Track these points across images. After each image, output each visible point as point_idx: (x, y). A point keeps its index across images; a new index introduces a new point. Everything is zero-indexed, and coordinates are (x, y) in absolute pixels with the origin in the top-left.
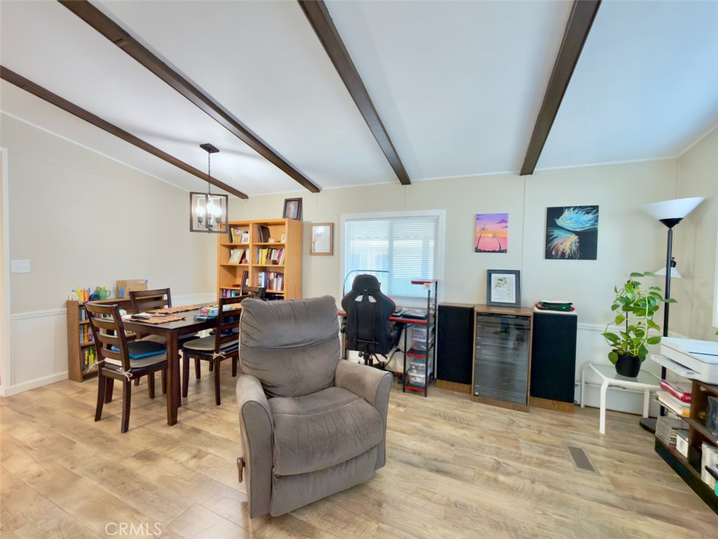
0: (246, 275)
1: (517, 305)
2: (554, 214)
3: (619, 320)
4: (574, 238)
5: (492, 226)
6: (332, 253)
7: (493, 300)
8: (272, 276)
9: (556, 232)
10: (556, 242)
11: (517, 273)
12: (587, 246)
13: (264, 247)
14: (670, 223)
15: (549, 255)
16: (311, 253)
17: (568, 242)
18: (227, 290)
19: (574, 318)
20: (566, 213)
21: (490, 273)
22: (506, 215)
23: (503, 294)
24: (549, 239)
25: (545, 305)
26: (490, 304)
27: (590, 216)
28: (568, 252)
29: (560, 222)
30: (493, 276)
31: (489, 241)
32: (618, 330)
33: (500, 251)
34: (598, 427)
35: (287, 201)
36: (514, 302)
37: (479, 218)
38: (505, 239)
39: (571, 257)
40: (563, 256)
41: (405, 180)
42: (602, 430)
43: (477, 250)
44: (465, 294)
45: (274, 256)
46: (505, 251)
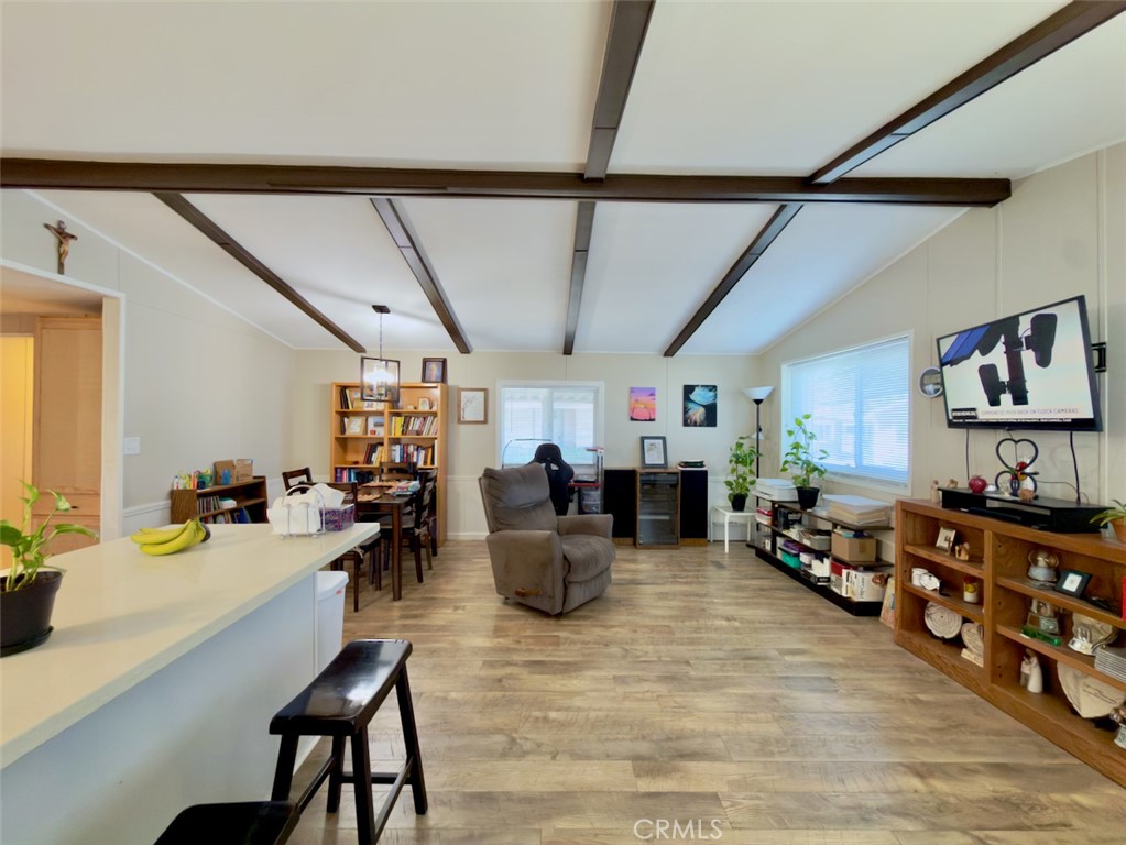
0: (372, 448)
1: (665, 465)
2: (688, 390)
3: (734, 470)
4: (702, 410)
5: (644, 399)
6: (485, 422)
7: (647, 462)
8: (411, 448)
9: (690, 405)
10: (690, 413)
11: (664, 439)
12: (710, 418)
13: (398, 415)
14: (758, 402)
15: (686, 423)
16: (459, 421)
17: (698, 413)
18: (343, 469)
19: (705, 473)
20: (697, 391)
21: (643, 439)
22: (654, 389)
23: (654, 458)
24: (686, 410)
25: (687, 464)
26: (644, 465)
27: (712, 394)
28: (698, 421)
29: (692, 397)
30: (646, 441)
31: (641, 412)
32: (732, 478)
33: (650, 420)
34: (724, 549)
35: (426, 362)
36: (662, 462)
37: (632, 390)
38: (654, 410)
39: (700, 426)
40: (695, 425)
41: (568, 350)
42: (727, 550)
43: (632, 419)
44: (623, 459)
45: (415, 424)
46: (653, 420)
